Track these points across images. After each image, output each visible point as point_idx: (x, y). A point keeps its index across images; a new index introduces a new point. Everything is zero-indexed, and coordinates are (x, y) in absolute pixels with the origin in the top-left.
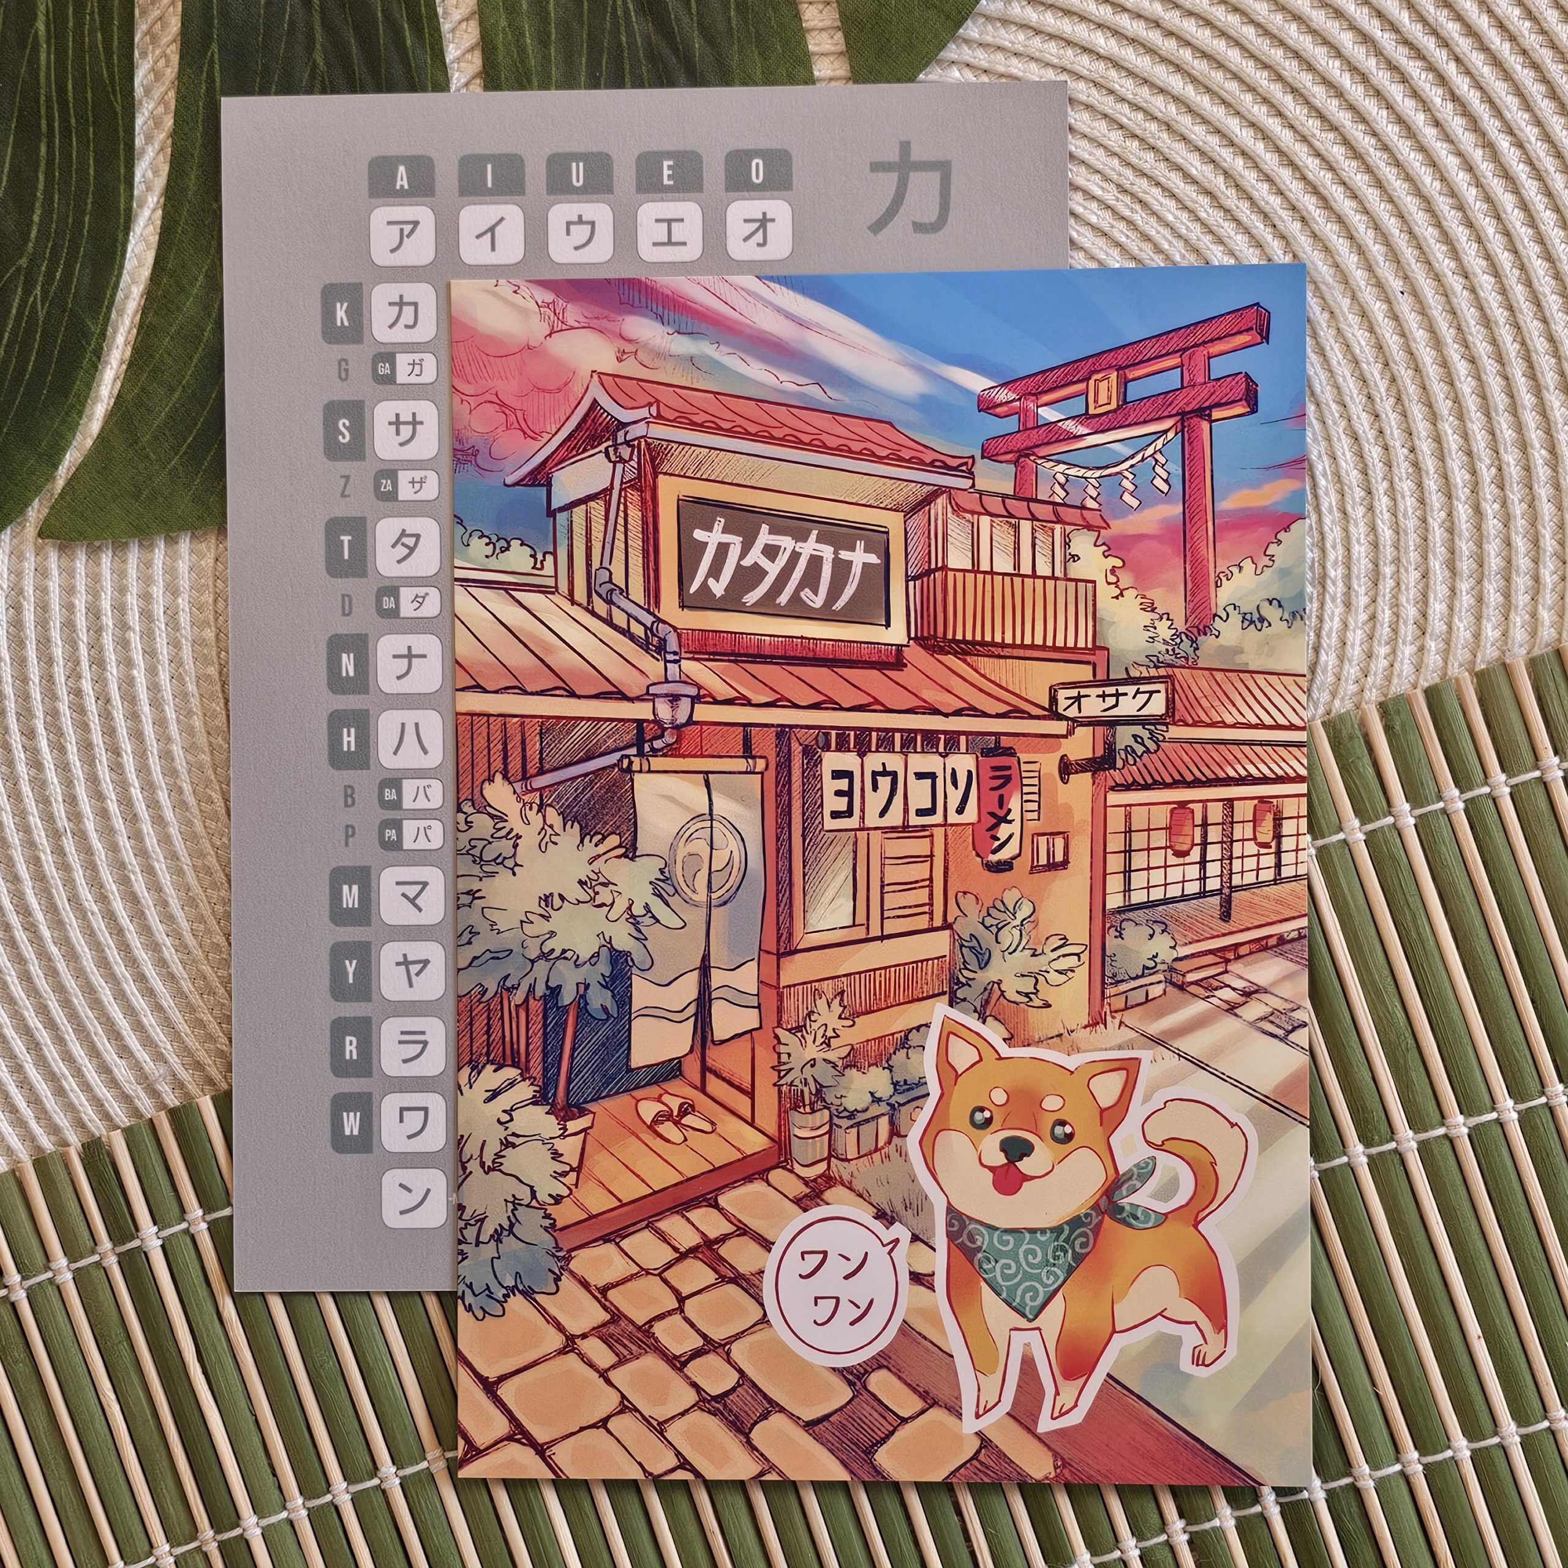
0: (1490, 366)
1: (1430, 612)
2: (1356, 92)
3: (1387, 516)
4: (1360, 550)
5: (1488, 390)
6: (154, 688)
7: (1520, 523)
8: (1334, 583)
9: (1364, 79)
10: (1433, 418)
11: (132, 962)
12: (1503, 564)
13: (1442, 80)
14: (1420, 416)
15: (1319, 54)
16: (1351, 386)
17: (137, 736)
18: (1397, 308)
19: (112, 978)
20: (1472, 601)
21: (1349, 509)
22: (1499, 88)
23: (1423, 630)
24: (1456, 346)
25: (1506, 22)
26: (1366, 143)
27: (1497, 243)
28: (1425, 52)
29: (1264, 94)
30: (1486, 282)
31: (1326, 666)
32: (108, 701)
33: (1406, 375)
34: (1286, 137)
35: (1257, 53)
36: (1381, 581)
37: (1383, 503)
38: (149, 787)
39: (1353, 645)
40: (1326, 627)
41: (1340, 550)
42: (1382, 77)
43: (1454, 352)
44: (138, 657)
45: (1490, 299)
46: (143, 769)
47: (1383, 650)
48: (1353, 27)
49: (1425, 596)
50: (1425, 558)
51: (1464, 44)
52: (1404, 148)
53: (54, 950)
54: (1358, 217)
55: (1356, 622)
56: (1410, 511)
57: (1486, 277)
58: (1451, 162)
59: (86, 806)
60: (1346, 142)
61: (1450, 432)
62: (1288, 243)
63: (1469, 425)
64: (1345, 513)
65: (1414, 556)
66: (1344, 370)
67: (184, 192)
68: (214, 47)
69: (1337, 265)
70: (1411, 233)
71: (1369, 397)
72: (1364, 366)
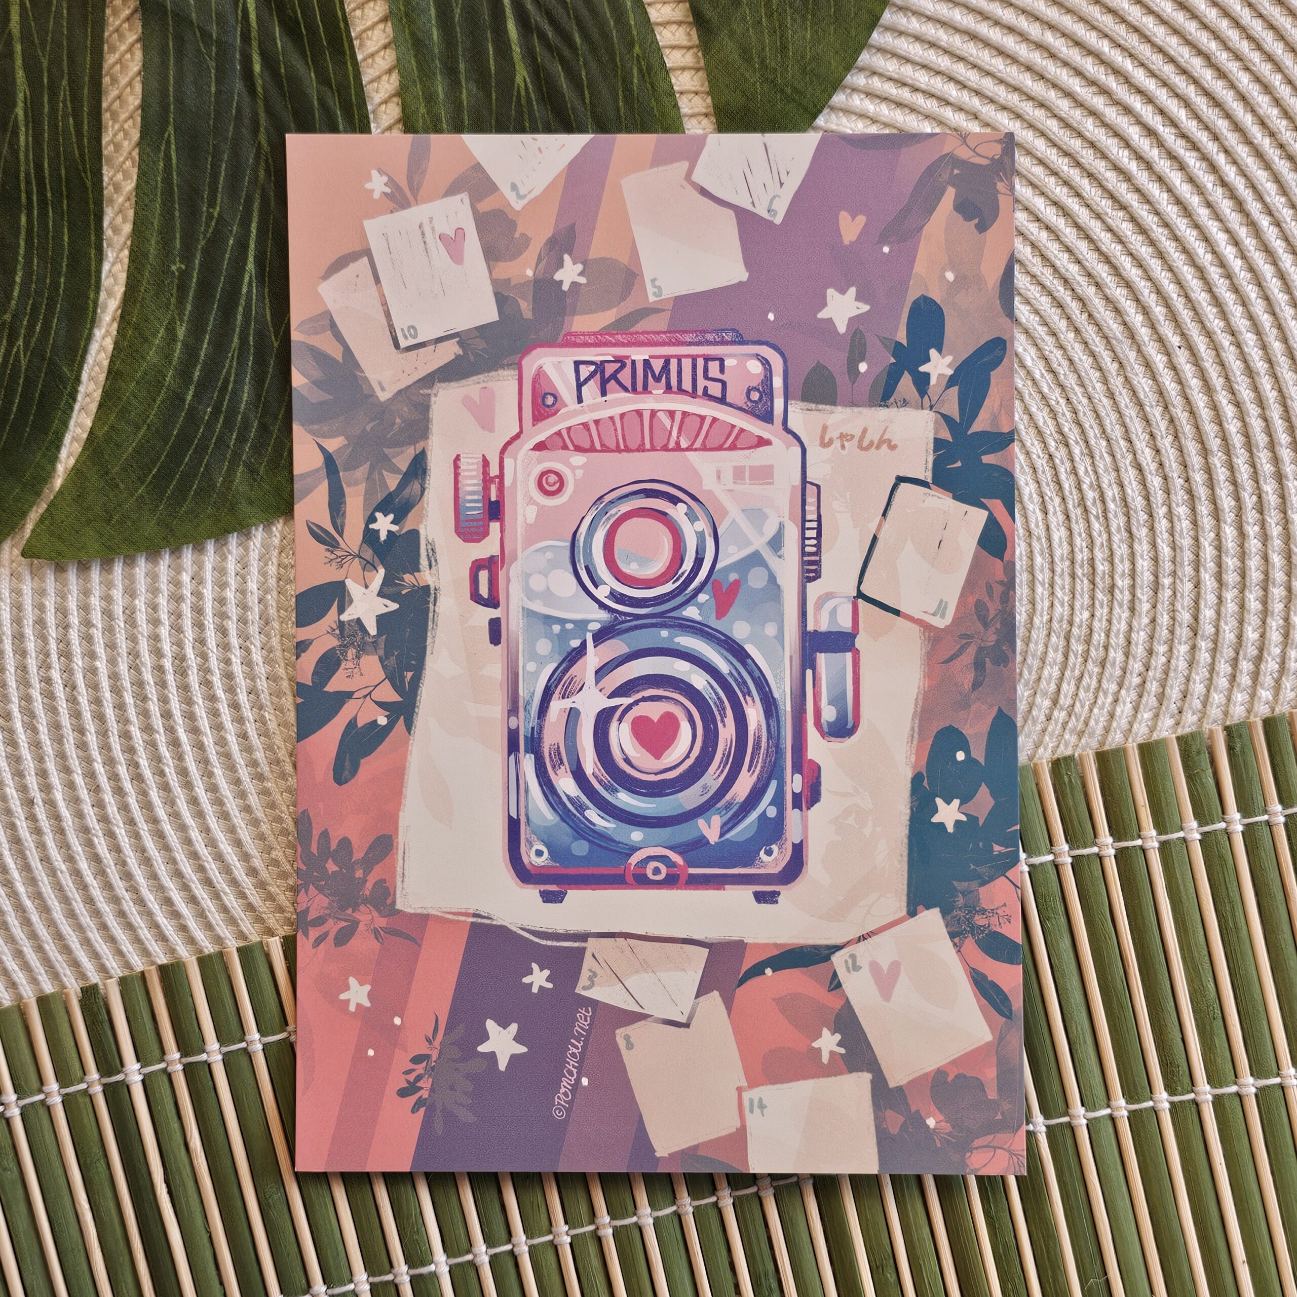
0: (1253, 410)
1: (1201, 617)
2: (1142, 178)
3: (1166, 536)
4: (1144, 565)
5: (1250, 430)
6: (114, 677)
7: (1277, 543)
8: (1122, 592)
9: (1149, 166)
10: (1205, 452)
11: (96, 913)
12: (1262, 577)
13: (1213, 168)
14: (1194, 452)
15: (1111, 145)
16: (1136, 426)
17: (100, 718)
18: (1175, 361)
19: (79, 928)
20: (1236, 608)
21: (1134, 529)
22: (1261, 176)
23: (1195, 631)
24: (1224, 393)
25: (1267, 121)
26: (1150, 220)
27: (1259, 307)
28: (1200, 145)
29: (1065, 177)
30: (1250, 339)
31: (1114, 663)
32: (74, 688)
33: (1182, 416)
34: (1083, 215)
35: (1060, 143)
36: (1160, 591)
37: (1162, 525)
38: (110, 762)
39: (1137, 644)
40: (1114, 629)
41: (1127, 564)
42: (1163, 165)
43: (1223, 398)
44: (100, 650)
45: (1253, 353)
46: (105, 747)
47: (1162, 649)
48: (1139, 122)
49: (1197, 602)
50: (1197, 570)
51: (1232, 139)
52: (1182, 225)
53: (28, 903)
54: (1143, 283)
55: (1140, 625)
56: (1185, 532)
57: (1249, 335)
58: (1221, 238)
59: (55, 779)
60: (1133, 219)
61: (1219, 465)
62: (1084, 305)
63: (1235, 460)
64: (1130, 532)
65: (1189, 570)
66: (1130, 412)
67: (146, 255)
68: (171, 129)
69: (1125, 324)
70: (1187, 297)
71: (1152, 435)
72: (1148, 409)
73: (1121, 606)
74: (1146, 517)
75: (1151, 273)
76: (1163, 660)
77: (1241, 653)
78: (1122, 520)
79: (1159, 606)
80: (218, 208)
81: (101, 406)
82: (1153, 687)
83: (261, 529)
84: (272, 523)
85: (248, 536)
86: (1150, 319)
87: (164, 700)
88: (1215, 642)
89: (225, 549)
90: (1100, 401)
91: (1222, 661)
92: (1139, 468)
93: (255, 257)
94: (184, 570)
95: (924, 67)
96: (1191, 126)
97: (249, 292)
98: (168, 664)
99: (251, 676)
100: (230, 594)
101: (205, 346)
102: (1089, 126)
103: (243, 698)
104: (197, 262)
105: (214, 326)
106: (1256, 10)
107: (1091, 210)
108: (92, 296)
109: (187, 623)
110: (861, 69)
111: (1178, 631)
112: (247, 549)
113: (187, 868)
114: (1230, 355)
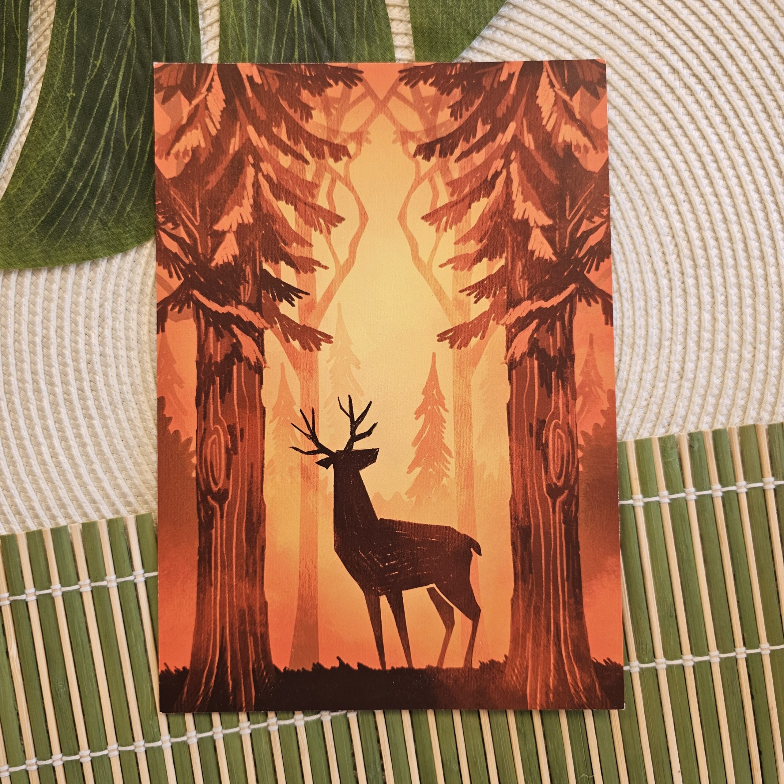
2: (669, 98)
5: (724, 256)
9: (673, 91)
12: (724, 346)
13: (711, 96)
14: (689, 266)
18: (681, 209)
20: (707, 364)
21: (649, 310)
23: (681, 375)
36: (662, 349)
39: (646, 381)
42: (682, 92)
45: (728, 209)
48: (669, 64)
49: (684, 358)
50: (685, 338)
54: (665, 161)
55: (648, 369)
56: (680, 314)
57: (727, 198)
62: (628, 170)
66: (652, 237)
67: (52, 85)
68: (75, 10)
69: (652, 184)
70: (690, 171)
71: (663, 253)
72: (662, 237)
73: (638, 356)
74: (657, 303)
75: (670, 155)
76: (661, 392)
77: (709, 391)
78: (642, 303)
79: (661, 358)
80: (99, 61)
81: (14, 175)
82: (654, 408)
83: (105, 261)
84: (113, 258)
85: (97, 265)
86: (667, 183)
87: (33, 363)
88: (693, 384)
89: (82, 271)
90: (633, 229)
91: (697, 395)
92: (655, 273)
93: (120, 93)
94: (55, 282)
95: (541, 19)
96: (700, 70)
97: (114, 114)
98: (38, 340)
99: (90, 352)
100: (81, 299)
101: (83, 144)
102: (638, 63)
103: (83, 366)
104: (83, 93)
105: (89, 133)
106: (742, 6)
107: (637, 114)
108: (15, 107)
109: (53, 315)
110: (503, 17)
111: (671, 374)
112: (95, 273)
113: (37, 469)
114: (715, 208)
